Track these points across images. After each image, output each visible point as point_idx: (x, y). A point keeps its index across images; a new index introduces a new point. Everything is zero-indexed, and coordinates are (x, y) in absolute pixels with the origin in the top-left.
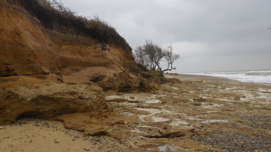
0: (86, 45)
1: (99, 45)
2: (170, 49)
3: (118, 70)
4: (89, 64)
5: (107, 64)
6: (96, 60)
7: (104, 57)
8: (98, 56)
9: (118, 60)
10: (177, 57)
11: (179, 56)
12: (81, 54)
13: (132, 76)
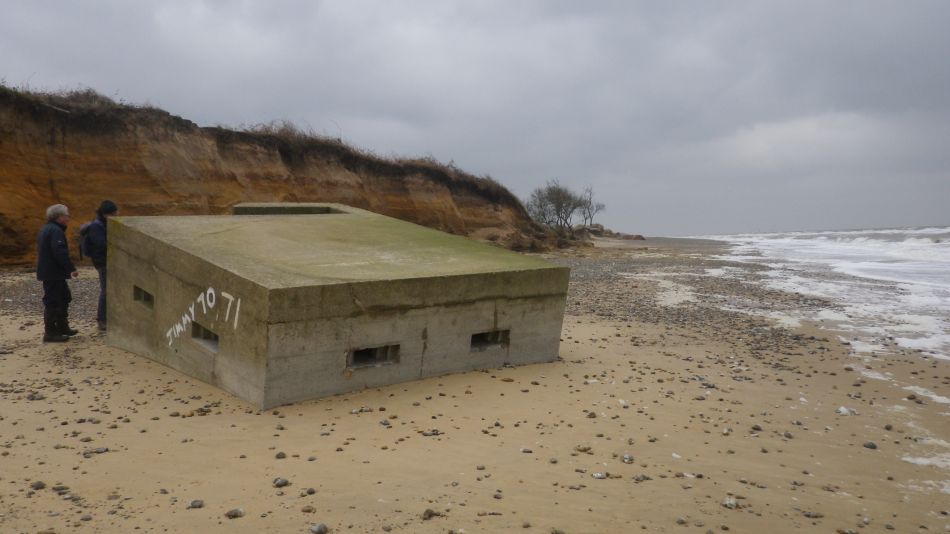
0: (479, 206)
1: (491, 206)
2: (588, 194)
3: (511, 231)
4: (483, 225)
5: (500, 225)
6: (489, 220)
7: (497, 218)
8: (491, 217)
9: (511, 221)
10: (600, 207)
11: (603, 206)
12: (475, 215)
13: (524, 236)
